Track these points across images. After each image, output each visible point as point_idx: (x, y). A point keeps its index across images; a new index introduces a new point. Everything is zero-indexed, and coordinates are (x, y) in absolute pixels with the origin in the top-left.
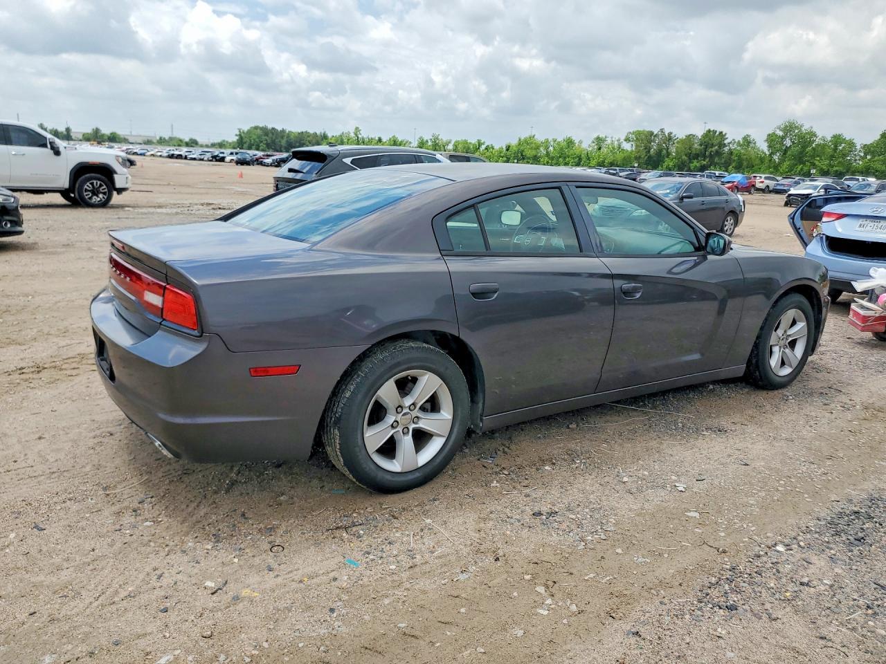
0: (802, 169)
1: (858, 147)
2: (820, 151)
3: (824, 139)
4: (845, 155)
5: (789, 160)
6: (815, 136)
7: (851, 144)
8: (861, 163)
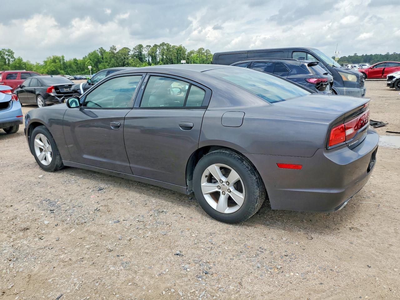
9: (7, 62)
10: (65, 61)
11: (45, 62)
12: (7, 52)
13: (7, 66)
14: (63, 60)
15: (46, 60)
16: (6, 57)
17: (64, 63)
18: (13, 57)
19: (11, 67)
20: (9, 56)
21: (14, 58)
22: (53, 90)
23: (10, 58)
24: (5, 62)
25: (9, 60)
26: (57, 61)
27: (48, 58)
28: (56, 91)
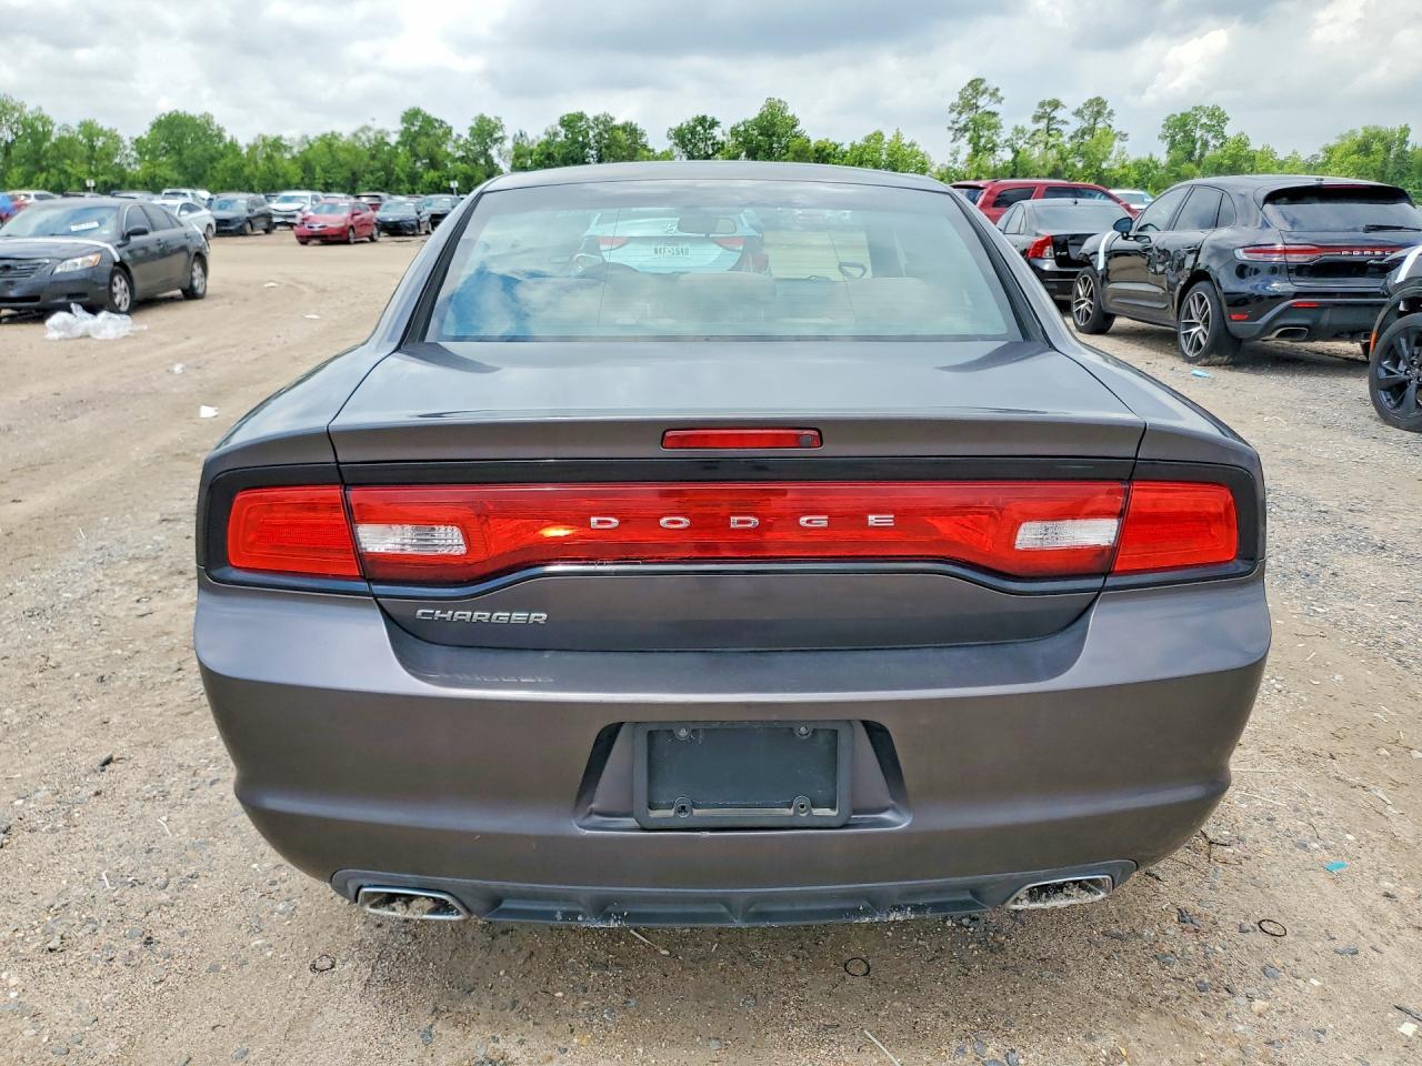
0: (47, 180)
1: (128, 143)
2: (66, 148)
3: (66, 128)
4: (109, 156)
5: (18, 165)
6: (51, 123)
7: (114, 138)
8: (138, 168)
9: (1197, 152)
10: (1409, 148)
11: (1330, 151)
12: (1208, 116)
13: (1192, 166)
14: (1404, 142)
15: (1332, 143)
16: (1198, 133)
17: (1402, 156)
18: (1220, 135)
19: (1205, 167)
20: (1209, 129)
21: (1224, 137)
22: (1048, 250)
23: (1209, 136)
24: (1191, 154)
25: (1205, 144)
26: (1376, 146)
27: (1342, 137)
28: (1068, 254)
